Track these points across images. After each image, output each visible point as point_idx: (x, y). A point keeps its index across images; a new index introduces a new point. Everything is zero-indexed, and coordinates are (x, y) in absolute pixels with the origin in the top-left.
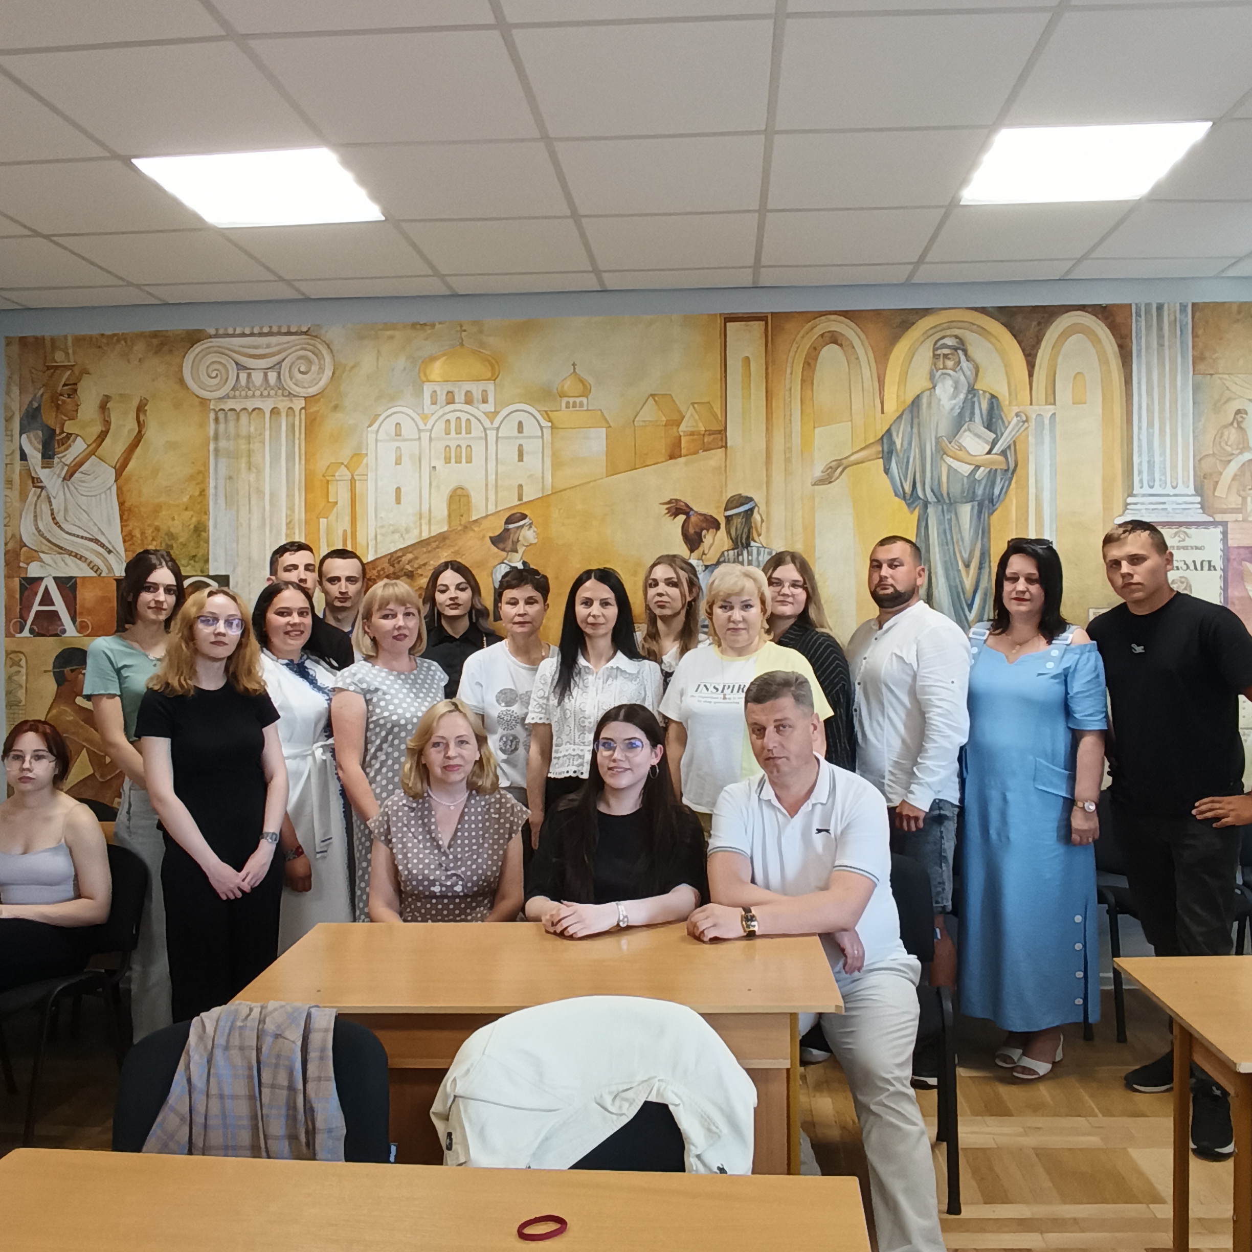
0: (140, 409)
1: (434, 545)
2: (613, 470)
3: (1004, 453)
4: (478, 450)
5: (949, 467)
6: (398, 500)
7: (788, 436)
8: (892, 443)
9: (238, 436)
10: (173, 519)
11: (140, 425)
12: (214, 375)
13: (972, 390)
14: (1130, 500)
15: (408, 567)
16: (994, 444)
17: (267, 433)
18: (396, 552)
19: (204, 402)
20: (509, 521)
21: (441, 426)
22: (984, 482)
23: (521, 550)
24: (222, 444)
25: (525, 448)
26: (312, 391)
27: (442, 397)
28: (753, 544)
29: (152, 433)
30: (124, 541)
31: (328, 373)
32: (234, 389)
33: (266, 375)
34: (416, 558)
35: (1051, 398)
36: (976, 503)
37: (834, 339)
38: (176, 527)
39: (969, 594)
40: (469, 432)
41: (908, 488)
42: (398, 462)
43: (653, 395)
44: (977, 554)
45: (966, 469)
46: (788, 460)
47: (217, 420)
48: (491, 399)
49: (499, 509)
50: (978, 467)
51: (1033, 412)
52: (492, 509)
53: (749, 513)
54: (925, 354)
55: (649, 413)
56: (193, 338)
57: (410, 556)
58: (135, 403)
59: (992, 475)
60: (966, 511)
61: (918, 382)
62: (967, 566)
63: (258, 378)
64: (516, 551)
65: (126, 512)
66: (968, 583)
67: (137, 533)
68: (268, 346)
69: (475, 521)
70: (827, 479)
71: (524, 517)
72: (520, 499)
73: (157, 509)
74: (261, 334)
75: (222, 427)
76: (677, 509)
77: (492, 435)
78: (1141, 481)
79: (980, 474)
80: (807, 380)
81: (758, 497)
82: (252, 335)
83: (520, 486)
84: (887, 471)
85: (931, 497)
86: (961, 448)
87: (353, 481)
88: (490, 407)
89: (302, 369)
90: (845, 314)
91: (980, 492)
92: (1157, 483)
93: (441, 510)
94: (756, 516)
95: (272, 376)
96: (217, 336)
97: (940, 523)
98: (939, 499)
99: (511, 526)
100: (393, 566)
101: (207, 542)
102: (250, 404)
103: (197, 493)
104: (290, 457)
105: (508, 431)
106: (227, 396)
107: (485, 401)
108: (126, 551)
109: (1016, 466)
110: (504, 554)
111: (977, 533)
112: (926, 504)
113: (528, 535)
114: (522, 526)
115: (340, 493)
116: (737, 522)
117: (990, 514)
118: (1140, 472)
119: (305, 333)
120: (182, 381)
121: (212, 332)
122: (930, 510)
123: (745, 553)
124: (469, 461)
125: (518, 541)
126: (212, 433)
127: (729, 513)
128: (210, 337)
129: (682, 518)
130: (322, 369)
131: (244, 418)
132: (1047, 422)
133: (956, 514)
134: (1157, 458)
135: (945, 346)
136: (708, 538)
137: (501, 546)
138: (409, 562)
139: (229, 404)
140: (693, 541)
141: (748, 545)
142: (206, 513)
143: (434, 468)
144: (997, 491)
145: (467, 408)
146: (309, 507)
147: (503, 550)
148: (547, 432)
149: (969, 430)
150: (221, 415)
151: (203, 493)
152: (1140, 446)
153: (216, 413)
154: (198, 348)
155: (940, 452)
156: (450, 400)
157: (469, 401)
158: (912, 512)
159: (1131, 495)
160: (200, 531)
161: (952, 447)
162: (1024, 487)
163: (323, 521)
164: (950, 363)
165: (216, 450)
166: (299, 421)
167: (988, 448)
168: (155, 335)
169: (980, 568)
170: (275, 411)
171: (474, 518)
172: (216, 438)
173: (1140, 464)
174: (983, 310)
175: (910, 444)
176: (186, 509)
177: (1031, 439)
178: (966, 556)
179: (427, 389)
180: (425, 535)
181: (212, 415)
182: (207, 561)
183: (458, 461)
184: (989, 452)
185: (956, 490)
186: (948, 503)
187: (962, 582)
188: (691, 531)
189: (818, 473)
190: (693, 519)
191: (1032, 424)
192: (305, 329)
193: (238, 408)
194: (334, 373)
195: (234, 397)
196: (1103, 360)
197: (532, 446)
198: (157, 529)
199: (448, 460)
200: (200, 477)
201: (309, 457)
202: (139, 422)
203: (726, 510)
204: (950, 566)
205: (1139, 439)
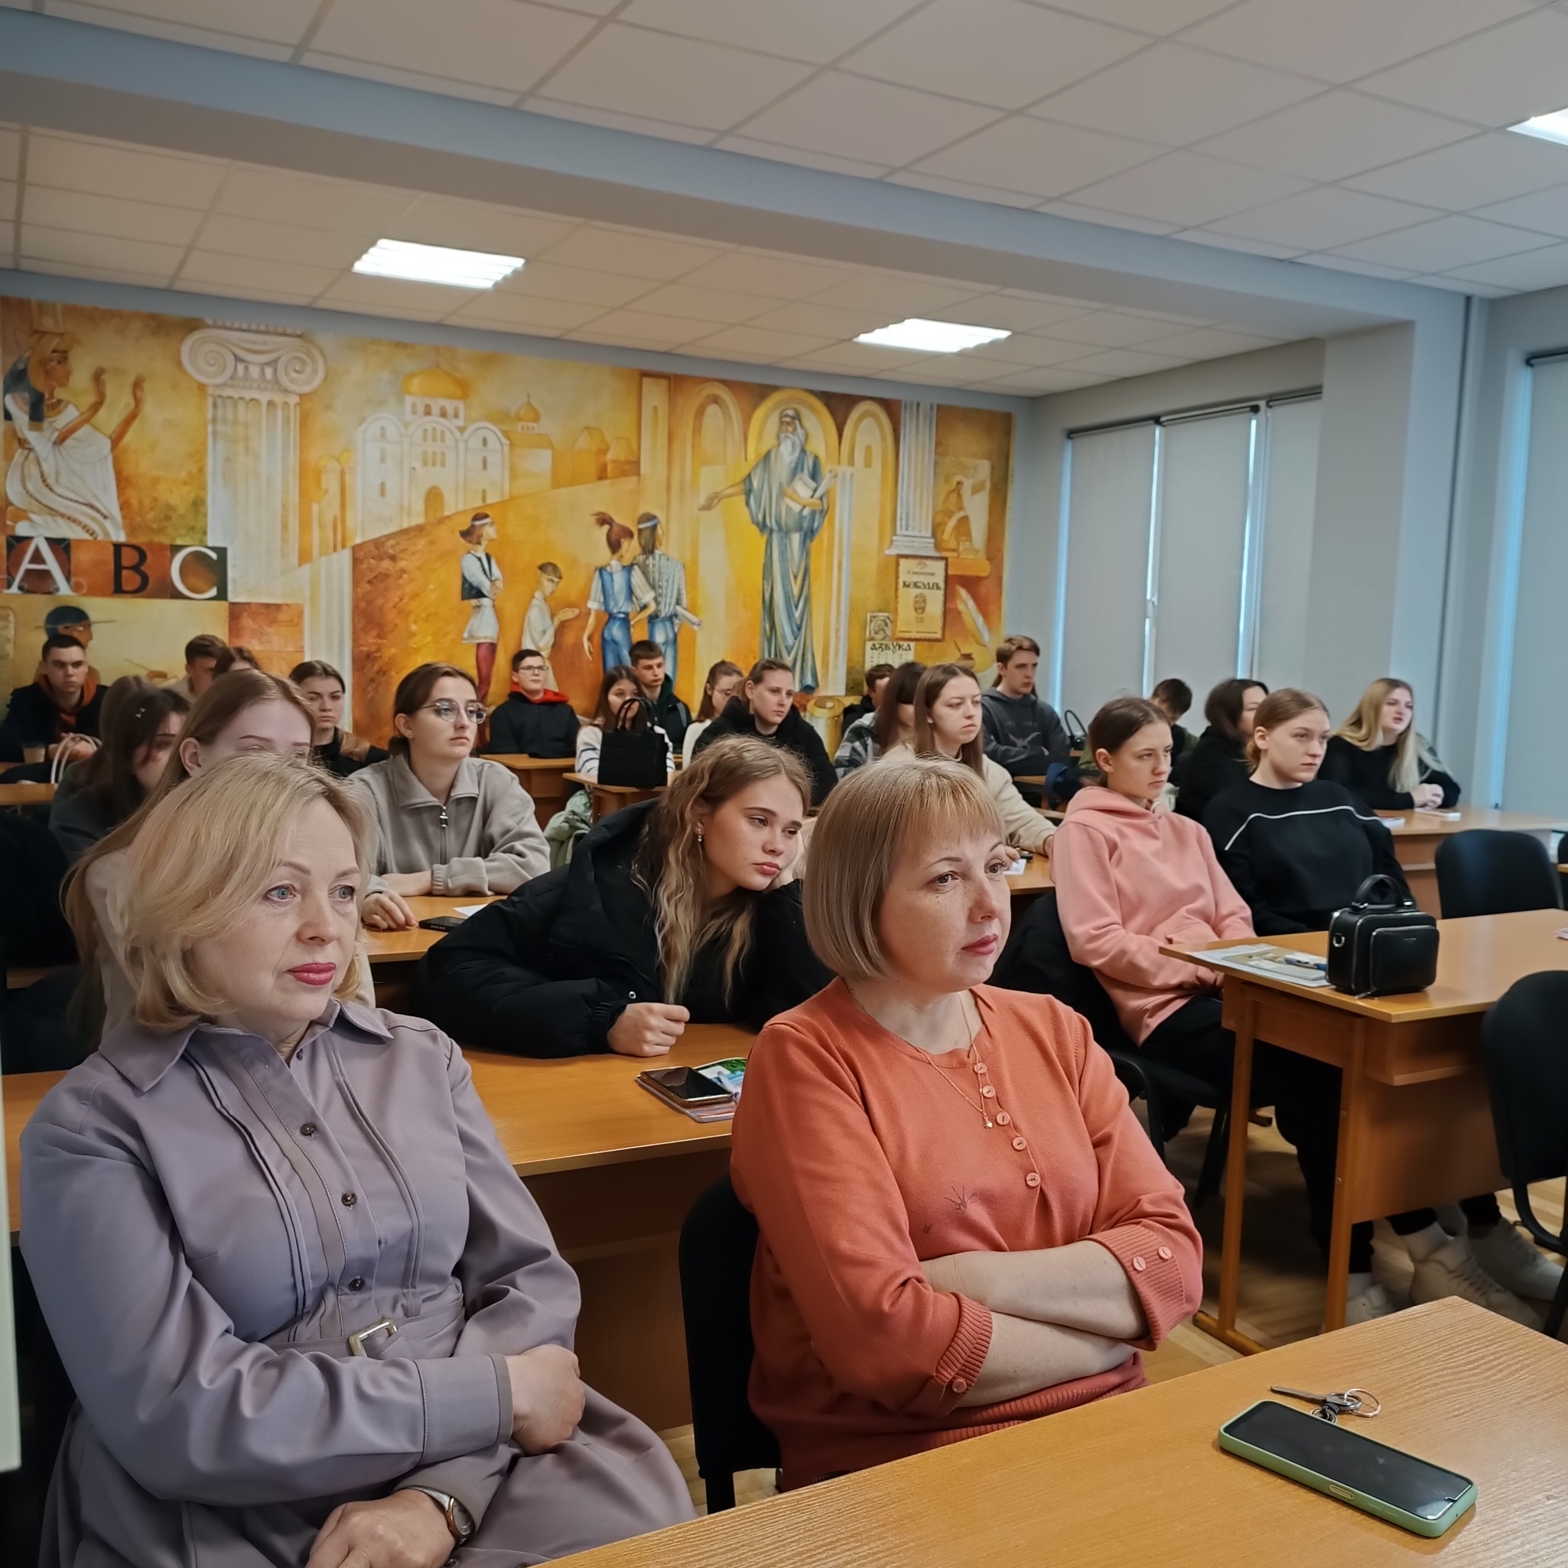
0: (137, 385)
1: (412, 534)
2: (557, 483)
3: (821, 498)
4: (450, 458)
5: (787, 506)
6: (383, 493)
7: (683, 471)
8: (751, 483)
9: (236, 422)
10: (171, 492)
11: (138, 401)
12: (212, 362)
13: (803, 451)
14: (895, 538)
15: (391, 551)
16: (815, 490)
17: (264, 423)
18: (381, 538)
19: (202, 387)
20: (476, 518)
21: (419, 434)
22: (807, 519)
23: (484, 543)
24: (220, 427)
25: (489, 460)
26: (307, 389)
27: (421, 409)
28: (657, 552)
29: (149, 408)
30: (121, 508)
31: (321, 375)
32: (232, 378)
33: (262, 370)
34: (398, 544)
35: (851, 462)
36: (803, 533)
37: (716, 400)
38: (174, 500)
39: (796, 599)
40: (443, 440)
41: (760, 518)
42: (383, 459)
43: (587, 428)
44: (802, 570)
45: (797, 508)
46: (682, 490)
47: (215, 406)
48: (462, 415)
49: (467, 508)
50: (804, 507)
51: (840, 469)
52: (461, 507)
53: (654, 528)
54: (774, 421)
55: (584, 442)
56: (191, 325)
57: (392, 542)
58: (131, 379)
59: (813, 513)
60: (796, 538)
61: (769, 441)
62: (796, 577)
63: (254, 371)
64: (479, 543)
65: (122, 481)
66: (796, 590)
67: (134, 501)
68: (265, 343)
69: (448, 517)
70: (707, 507)
71: (486, 516)
72: (484, 500)
73: (156, 481)
74: (258, 332)
75: (220, 412)
76: (604, 520)
77: (461, 446)
78: (901, 526)
79: (806, 512)
80: (697, 430)
81: (661, 516)
82: (249, 331)
83: (484, 492)
84: (748, 504)
85: (775, 527)
86: (795, 492)
87: (342, 474)
88: (460, 422)
89: (297, 368)
90: (724, 382)
91: (805, 525)
92: (910, 528)
93: (419, 506)
94: (659, 531)
95: (269, 372)
96: (215, 326)
97: (780, 545)
98: (780, 529)
99: (477, 523)
100: (378, 549)
101: (205, 515)
102: (248, 395)
103: (195, 470)
104: (285, 446)
105: (475, 443)
106: (225, 385)
107: (456, 416)
108: (124, 517)
109: (828, 508)
110: (470, 545)
111: (802, 554)
112: (771, 531)
113: (489, 532)
114: (486, 524)
115: (331, 483)
116: (646, 534)
117: (811, 541)
118: (901, 519)
119: (300, 336)
120: (179, 364)
121: (210, 321)
122: (775, 537)
123: (651, 559)
124: (443, 464)
125: (482, 536)
126: (210, 415)
127: (642, 526)
128: (209, 327)
129: (606, 527)
130: (315, 372)
131: (241, 407)
132: (848, 477)
133: (790, 540)
134: (911, 511)
135: (787, 416)
136: (625, 544)
137: (468, 538)
138: (393, 547)
139: (227, 392)
140: (614, 546)
141: (652, 552)
142: (204, 489)
143: (414, 469)
144: (816, 525)
145: (442, 420)
146: (303, 492)
147: (470, 542)
148: (506, 449)
149: (800, 479)
150: (219, 401)
151: (201, 470)
152: (902, 502)
153: (214, 398)
154: (196, 336)
155: (782, 494)
156: (428, 412)
157: (443, 414)
158: (762, 535)
159: (895, 534)
160: (198, 505)
161: (789, 491)
162: (832, 524)
163: (315, 507)
164: (790, 429)
165: (215, 433)
166: (294, 416)
167: (811, 493)
168: (152, 317)
169: (804, 580)
170: (271, 404)
171: (447, 513)
172: (214, 421)
173: (901, 514)
174: (812, 392)
175: (763, 485)
176: (185, 484)
177: (838, 490)
178: (795, 570)
179: (409, 400)
180: (405, 525)
181: (210, 400)
182: (205, 533)
183: (434, 464)
184: (812, 497)
185: (791, 523)
186: (786, 533)
187: (792, 589)
188: (614, 538)
189: (702, 501)
190: (615, 529)
191: (839, 478)
192: (299, 332)
193: (236, 395)
194: (326, 377)
195: (232, 386)
196: (884, 438)
197: (494, 459)
198: (155, 500)
199: (425, 463)
200: (198, 455)
201: (303, 448)
202: (136, 398)
203: (639, 523)
204: (785, 577)
205: (902, 497)
